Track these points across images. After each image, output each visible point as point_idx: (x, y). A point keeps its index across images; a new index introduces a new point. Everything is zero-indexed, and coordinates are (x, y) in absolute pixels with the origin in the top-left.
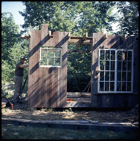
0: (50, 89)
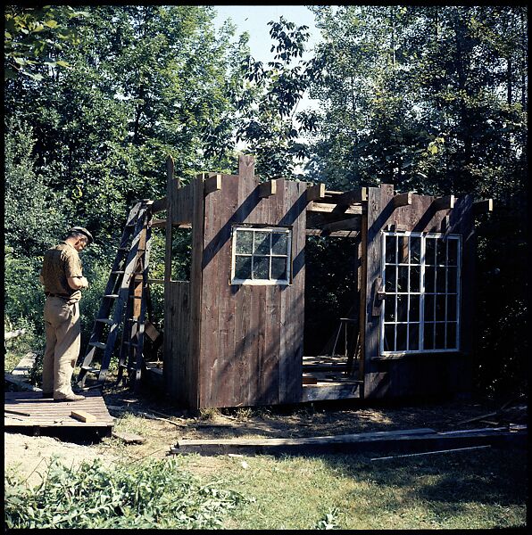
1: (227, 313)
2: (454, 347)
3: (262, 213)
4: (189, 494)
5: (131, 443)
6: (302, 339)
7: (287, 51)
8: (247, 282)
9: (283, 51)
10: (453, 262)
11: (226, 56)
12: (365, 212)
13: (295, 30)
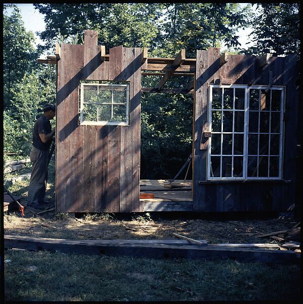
0: (104, 174)
1: (76, 145)
3: (103, 72)
8: (93, 123)
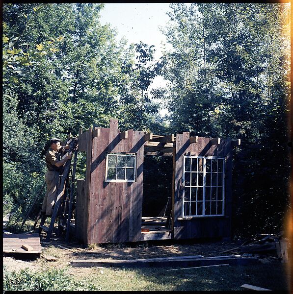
1: (103, 196)
2: (222, 214)
3: (121, 147)
4: (70, 285)
5: (50, 261)
6: (141, 209)
7: (145, 58)
8: (113, 181)
9: (143, 58)
10: (221, 171)
11: (122, 56)
12: (175, 146)
13: (148, 48)
